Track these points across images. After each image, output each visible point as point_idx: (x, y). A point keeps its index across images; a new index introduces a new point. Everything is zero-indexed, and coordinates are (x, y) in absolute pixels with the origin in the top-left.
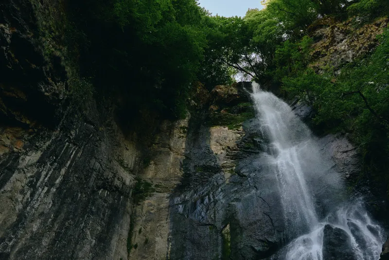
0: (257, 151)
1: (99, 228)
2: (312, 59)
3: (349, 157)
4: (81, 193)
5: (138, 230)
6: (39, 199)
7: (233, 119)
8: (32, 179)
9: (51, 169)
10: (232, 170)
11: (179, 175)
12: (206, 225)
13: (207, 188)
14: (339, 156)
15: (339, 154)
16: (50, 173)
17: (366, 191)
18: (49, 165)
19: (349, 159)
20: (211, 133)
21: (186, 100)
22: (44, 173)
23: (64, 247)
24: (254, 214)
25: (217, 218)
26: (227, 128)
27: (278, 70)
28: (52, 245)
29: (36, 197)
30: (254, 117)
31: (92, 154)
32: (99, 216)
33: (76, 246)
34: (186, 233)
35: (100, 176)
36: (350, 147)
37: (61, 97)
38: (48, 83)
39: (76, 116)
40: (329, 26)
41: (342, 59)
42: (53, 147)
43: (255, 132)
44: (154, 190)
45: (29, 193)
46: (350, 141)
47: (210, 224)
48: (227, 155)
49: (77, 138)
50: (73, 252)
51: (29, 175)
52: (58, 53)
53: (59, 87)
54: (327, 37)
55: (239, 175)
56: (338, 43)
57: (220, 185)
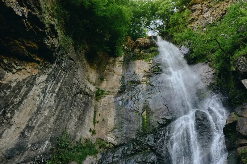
0: (160, 73)
1: (79, 113)
2: (190, 22)
3: (209, 75)
4: (69, 96)
5: (99, 114)
6: (48, 99)
7: (147, 56)
8: (43, 89)
9: (52, 84)
10: (147, 83)
11: (119, 86)
12: (134, 111)
13: (134, 92)
14: (204, 74)
15: (204, 73)
16: (52, 86)
17: (218, 92)
18: (51, 82)
19: (210, 76)
20: (136, 64)
21: (122, 46)
22: (49, 86)
23: (62, 123)
24: (159, 105)
25: (139, 107)
26: (144, 61)
27: (171, 29)
28: (56, 122)
29: (46, 98)
30: (158, 54)
31: (73, 76)
32: (78, 107)
33: (67, 122)
34: (123, 115)
35: (78, 87)
36: (210, 69)
37: (56, 46)
38: (48, 39)
39: (64, 56)
40: (200, 3)
41: (207, 22)
42: (53, 73)
43: (159, 62)
44: (106, 94)
45: (42, 96)
46: (210, 66)
47: (135, 111)
48: (144, 75)
49: (65, 68)
50: (66, 125)
51: (42, 87)
52: (53, 23)
53: (55, 41)
54: (198, 9)
55: (151, 85)
56: (205, 13)
57: (141, 91)
